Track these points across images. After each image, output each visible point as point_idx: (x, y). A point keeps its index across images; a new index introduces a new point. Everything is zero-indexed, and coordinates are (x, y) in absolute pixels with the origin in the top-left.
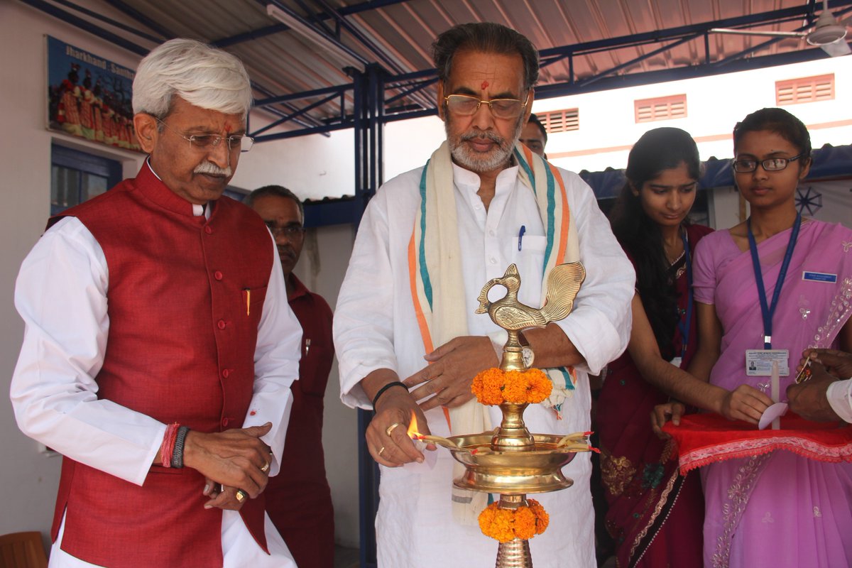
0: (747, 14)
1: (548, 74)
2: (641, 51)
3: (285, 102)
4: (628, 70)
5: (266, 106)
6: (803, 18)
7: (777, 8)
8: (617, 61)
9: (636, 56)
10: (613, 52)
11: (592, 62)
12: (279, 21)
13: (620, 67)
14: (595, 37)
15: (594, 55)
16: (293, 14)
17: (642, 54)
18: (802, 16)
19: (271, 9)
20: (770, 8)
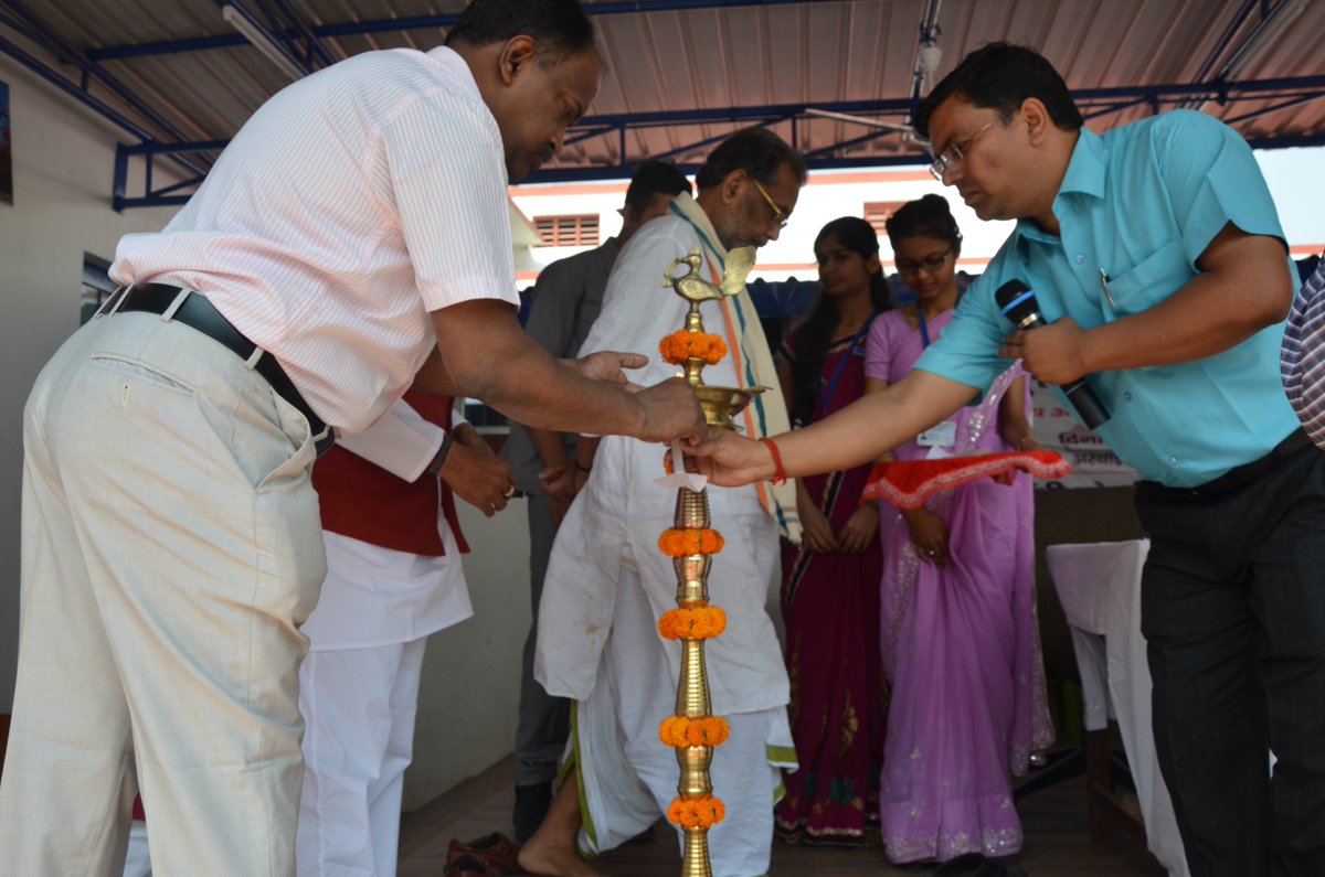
0: (841, 99)
1: (583, 153)
2: (707, 133)
3: (201, 152)
4: (689, 158)
5: (175, 154)
6: (905, 114)
7: (876, 97)
8: (675, 142)
9: (698, 138)
10: (671, 128)
11: (642, 142)
12: (235, 30)
13: (678, 151)
14: (653, 108)
15: (645, 130)
16: (257, 24)
17: (707, 137)
18: (903, 111)
19: (229, 13)
20: (867, 96)
